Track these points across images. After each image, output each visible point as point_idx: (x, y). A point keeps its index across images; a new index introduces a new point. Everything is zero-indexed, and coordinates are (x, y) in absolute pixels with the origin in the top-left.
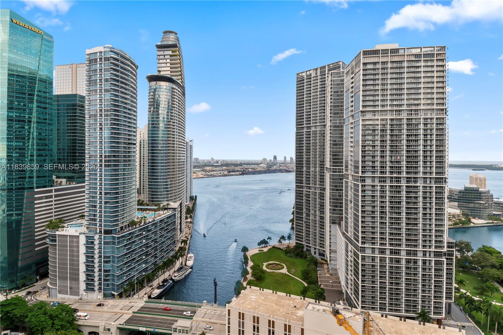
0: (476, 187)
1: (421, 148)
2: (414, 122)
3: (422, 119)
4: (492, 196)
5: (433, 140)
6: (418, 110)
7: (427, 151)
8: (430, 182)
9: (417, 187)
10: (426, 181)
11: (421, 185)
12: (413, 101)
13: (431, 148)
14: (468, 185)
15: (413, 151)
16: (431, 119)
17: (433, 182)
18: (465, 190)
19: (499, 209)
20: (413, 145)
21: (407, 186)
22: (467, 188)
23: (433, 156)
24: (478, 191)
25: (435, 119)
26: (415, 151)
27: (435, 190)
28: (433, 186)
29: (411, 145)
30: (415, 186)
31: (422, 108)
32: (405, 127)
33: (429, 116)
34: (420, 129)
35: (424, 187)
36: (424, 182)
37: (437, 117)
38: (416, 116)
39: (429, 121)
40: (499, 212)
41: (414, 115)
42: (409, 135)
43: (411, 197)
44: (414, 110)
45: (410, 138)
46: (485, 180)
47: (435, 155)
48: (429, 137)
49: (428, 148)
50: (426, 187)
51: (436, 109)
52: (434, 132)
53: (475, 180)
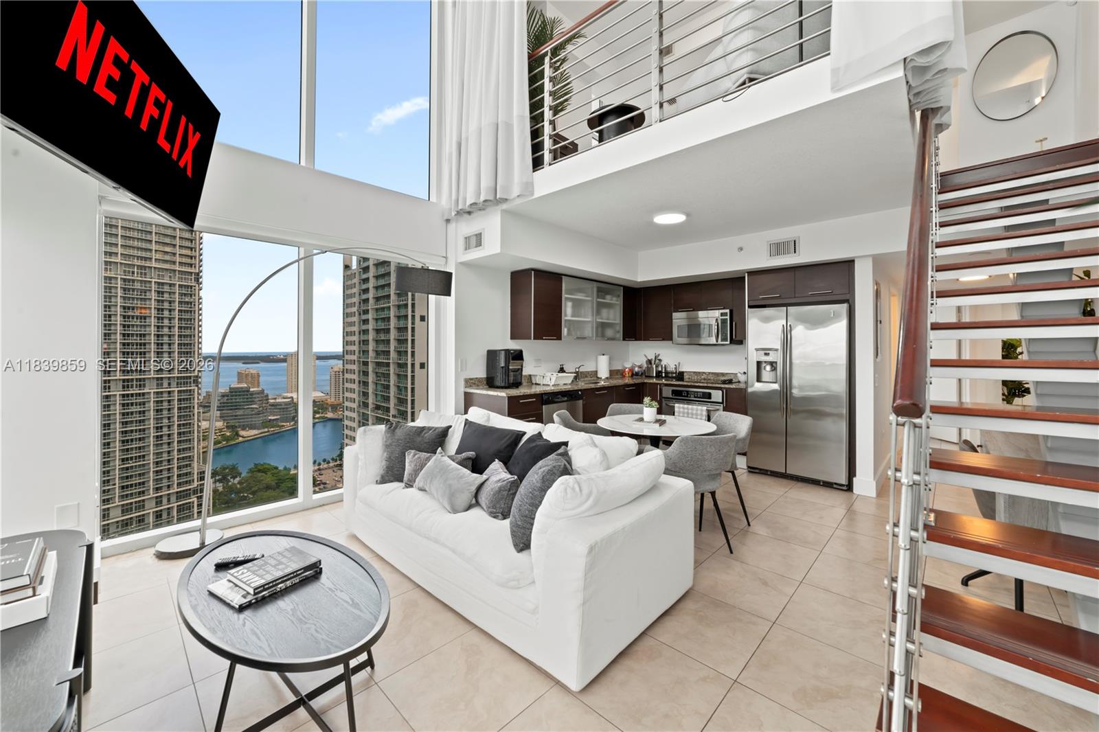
0: (246, 386)
1: (153, 330)
2: (137, 286)
3: (153, 283)
4: (267, 396)
5: (174, 318)
6: (146, 267)
7: (162, 335)
8: (169, 384)
9: (144, 394)
10: (162, 384)
11: (152, 391)
12: (136, 252)
13: (170, 332)
14: (235, 385)
15: (137, 334)
16: (170, 285)
17: (174, 384)
18: (230, 392)
19: (277, 412)
20: (137, 325)
21: (123, 396)
22: (233, 388)
23: (174, 343)
24: (248, 391)
25: (177, 286)
26: (141, 335)
27: (178, 396)
28: (174, 391)
29: (133, 326)
30: (140, 394)
31: (154, 266)
32: (120, 292)
33: (166, 280)
34: (151, 299)
35: (157, 393)
36: (158, 385)
37: (182, 283)
38: (142, 277)
39: (166, 288)
40: (277, 415)
41: (138, 274)
42: (129, 308)
43: (132, 413)
44: (138, 266)
45: (130, 313)
46: (259, 376)
47: (177, 342)
48: (166, 313)
49: (166, 331)
50: (162, 393)
51: (179, 271)
52: (176, 306)
53: (244, 377)
